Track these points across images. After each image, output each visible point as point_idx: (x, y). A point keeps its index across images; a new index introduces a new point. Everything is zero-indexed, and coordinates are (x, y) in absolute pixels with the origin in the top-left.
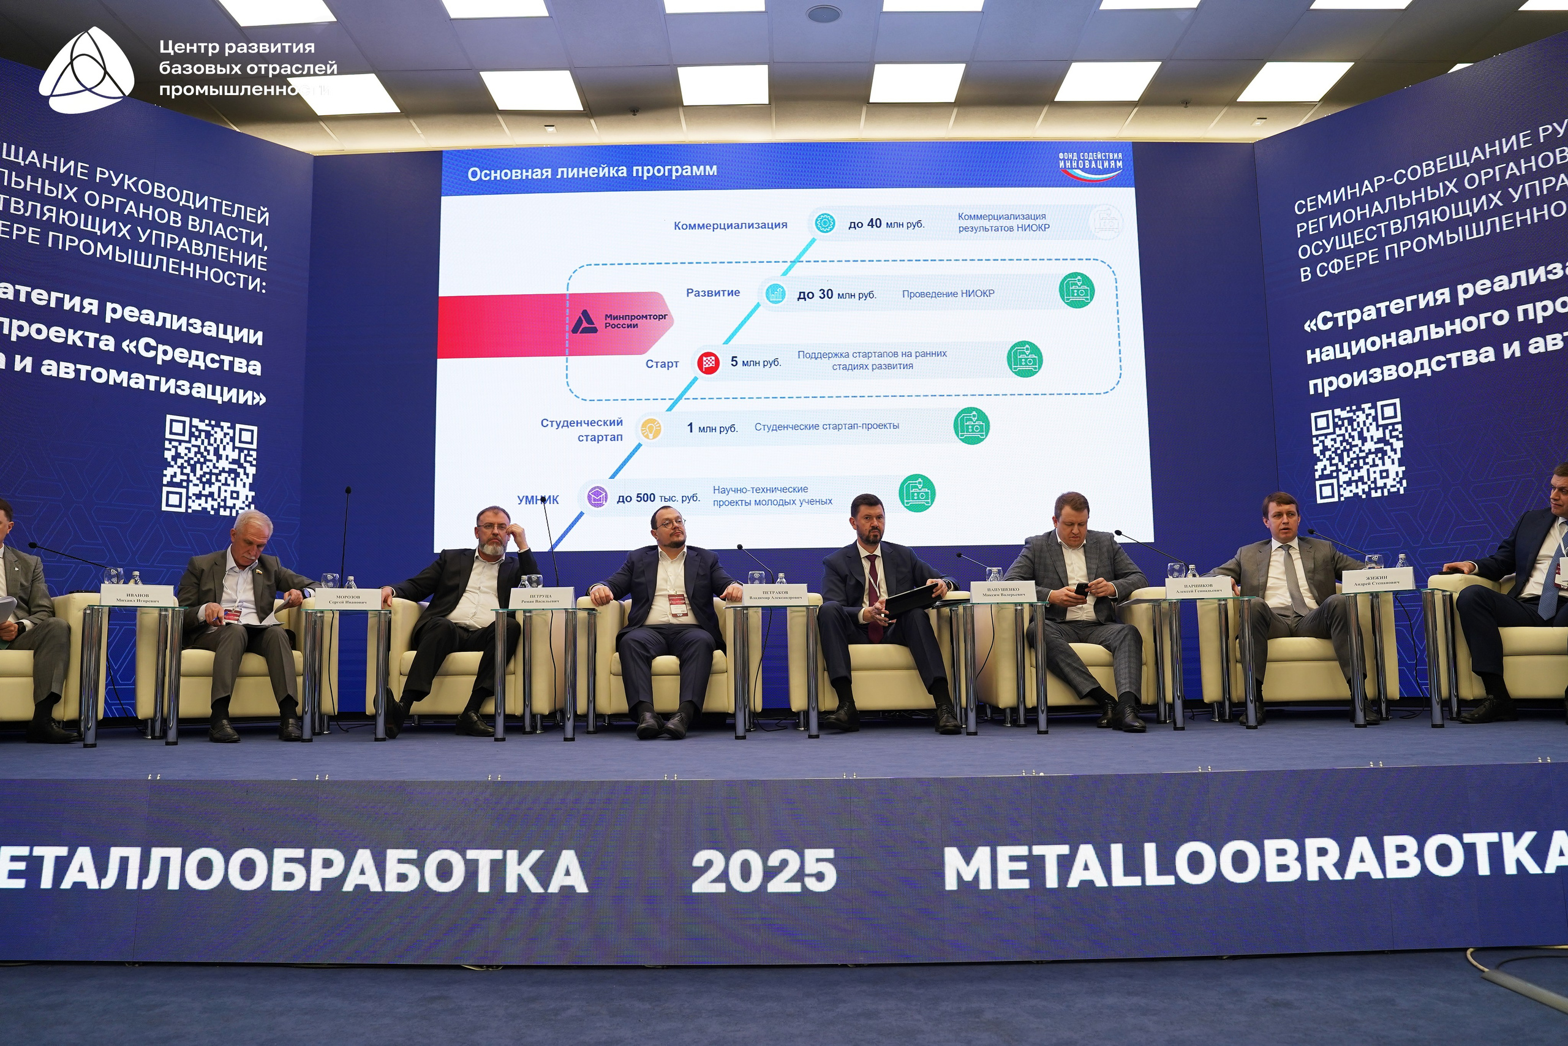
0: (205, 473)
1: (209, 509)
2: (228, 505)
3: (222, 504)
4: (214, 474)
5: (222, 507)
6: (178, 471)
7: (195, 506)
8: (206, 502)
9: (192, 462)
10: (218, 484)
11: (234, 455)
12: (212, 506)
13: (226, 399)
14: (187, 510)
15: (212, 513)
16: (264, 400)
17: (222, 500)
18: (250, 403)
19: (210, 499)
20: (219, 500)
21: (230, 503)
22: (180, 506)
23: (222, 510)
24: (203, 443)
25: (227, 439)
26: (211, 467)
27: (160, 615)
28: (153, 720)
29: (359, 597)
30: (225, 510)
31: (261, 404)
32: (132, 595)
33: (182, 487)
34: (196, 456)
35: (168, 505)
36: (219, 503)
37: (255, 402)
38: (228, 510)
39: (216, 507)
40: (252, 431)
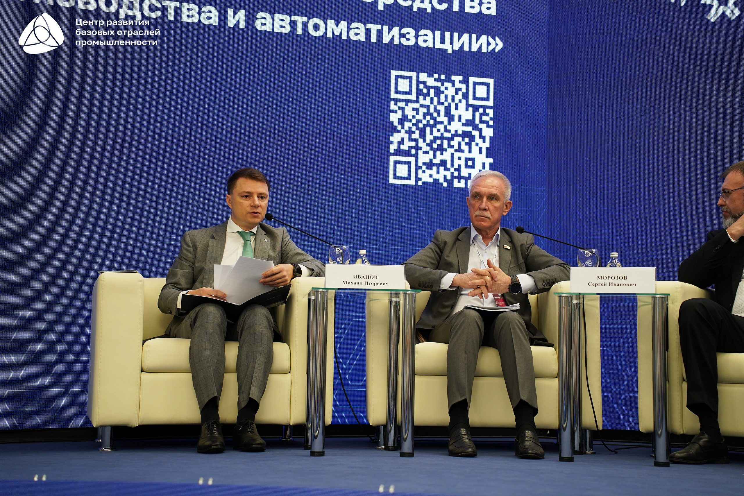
0: (436, 138)
1: (441, 181)
2: (462, 174)
3: (456, 174)
4: (447, 138)
5: (456, 177)
6: (406, 136)
7: (426, 177)
8: (438, 172)
9: (421, 125)
10: (450, 151)
11: (468, 115)
12: (445, 177)
13: (457, 47)
14: (416, 183)
15: (445, 185)
16: (500, 45)
17: (456, 170)
18: (484, 50)
19: (442, 169)
20: (452, 170)
21: (465, 172)
22: (409, 178)
23: (456, 181)
24: (432, 102)
25: (460, 96)
26: (442, 130)
27: (391, 301)
28: (385, 427)
29: (625, 278)
30: (459, 182)
31: (497, 51)
32: (359, 277)
33: (410, 155)
34: (425, 118)
35: (396, 177)
36: (452, 173)
37: (491, 48)
38: (463, 181)
39: (449, 177)
40: (488, 85)
